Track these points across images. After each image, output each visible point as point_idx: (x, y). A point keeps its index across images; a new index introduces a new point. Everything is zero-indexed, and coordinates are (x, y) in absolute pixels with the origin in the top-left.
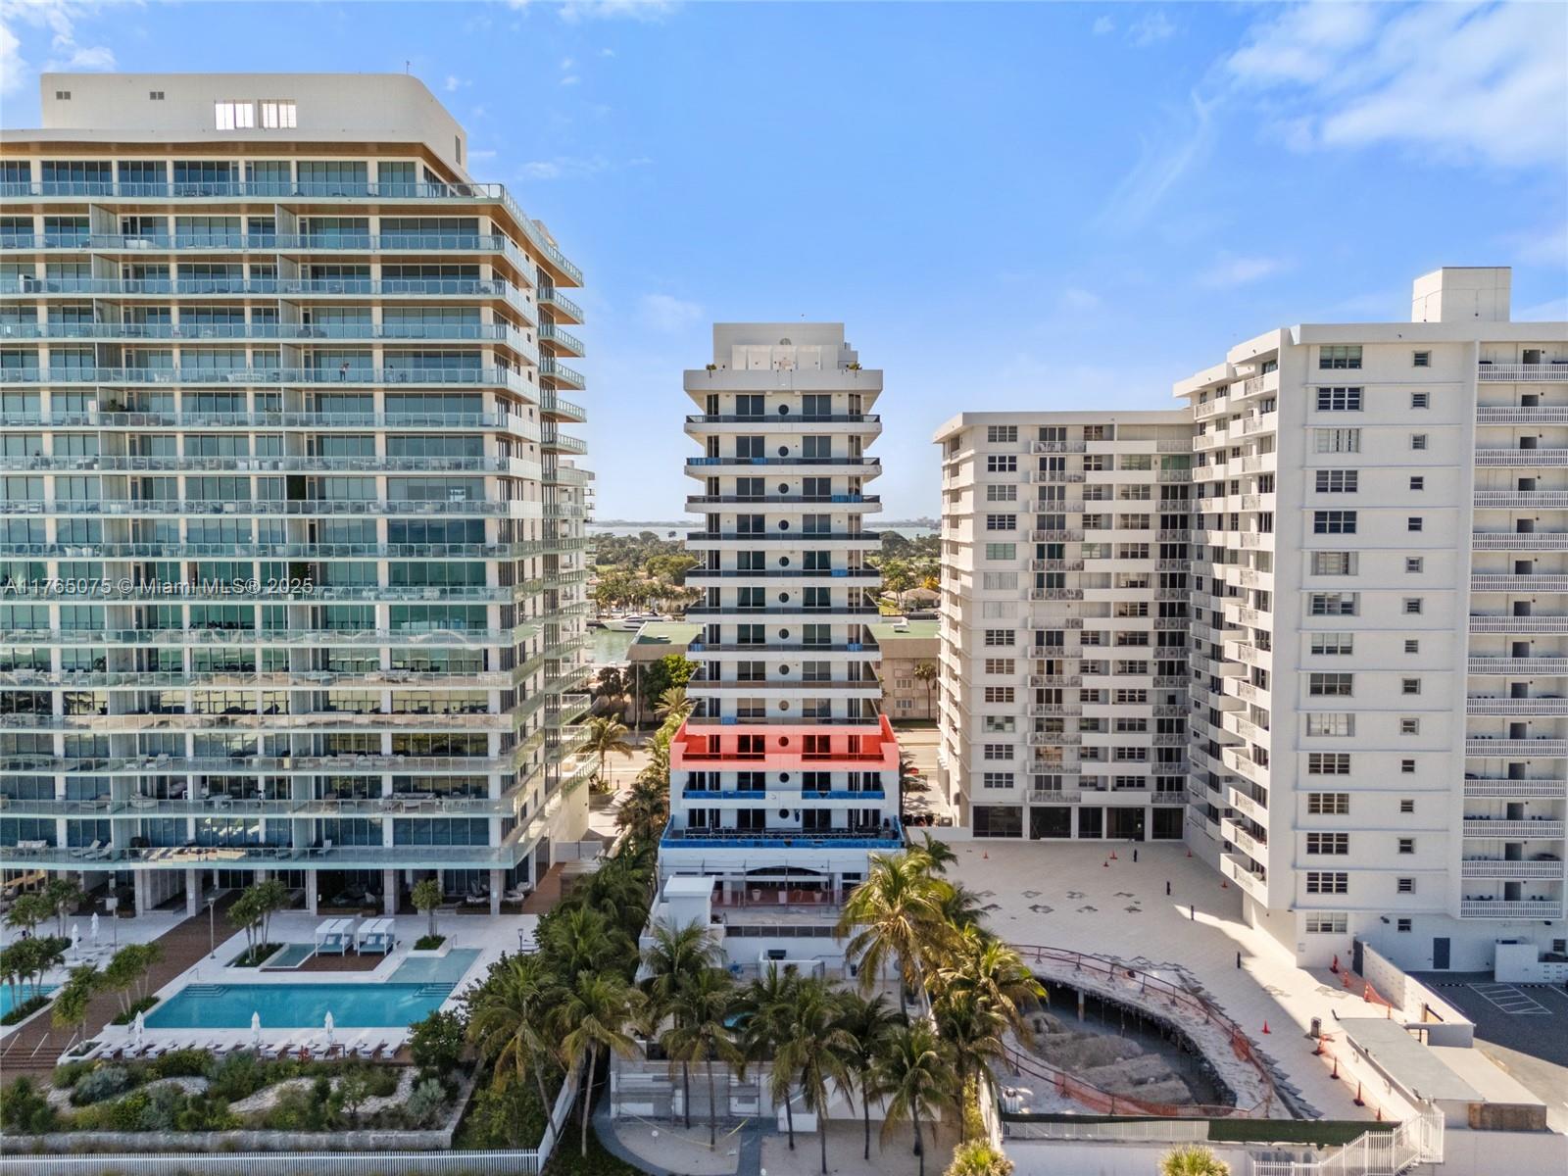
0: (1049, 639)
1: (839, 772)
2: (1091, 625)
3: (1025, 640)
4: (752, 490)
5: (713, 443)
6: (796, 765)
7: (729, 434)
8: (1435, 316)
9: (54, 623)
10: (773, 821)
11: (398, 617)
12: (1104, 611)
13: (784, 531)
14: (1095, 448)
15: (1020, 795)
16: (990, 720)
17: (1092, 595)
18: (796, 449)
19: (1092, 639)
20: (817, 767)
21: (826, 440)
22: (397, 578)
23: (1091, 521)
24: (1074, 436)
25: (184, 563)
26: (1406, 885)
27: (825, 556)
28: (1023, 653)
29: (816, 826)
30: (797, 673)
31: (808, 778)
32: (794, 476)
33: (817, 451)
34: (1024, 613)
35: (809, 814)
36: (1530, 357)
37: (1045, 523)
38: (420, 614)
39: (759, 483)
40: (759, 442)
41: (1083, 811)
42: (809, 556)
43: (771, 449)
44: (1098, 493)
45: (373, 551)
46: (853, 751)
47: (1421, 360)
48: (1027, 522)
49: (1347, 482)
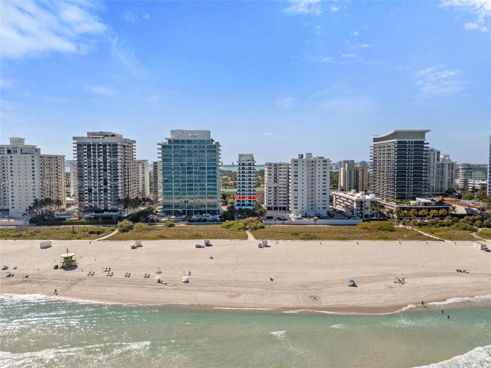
0: (276, 188)
1: (252, 200)
2: (280, 186)
3: (273, 188)
4: (243, 172)
5: (240, 168)
6: (248, 199)
7: (241, 167)
8: (305, 158)
9: (173, 186)
10: (245, 205)
11: (208, 185)
12: (281, 184)
13: (247, 176)
14: (280, 167)
15: (272, 205)
16: (269, 197)
17: (280, 183)
18: (248, 168)
19: (280, 188)
20: (250, 199)
21: (251, 167)
22: (208, 181)
23: (280, 175)
24: (278, 165)
25: (186, 180)
26: (303, 208)
27: (251, 179)
28: (272, 189)
29: (250, 205)
30: (248, 190)
31: (249, 200)
32: (248, 171)
33: (250, 169)
34: (273, 185)
35: (249, 204)
36: (312, 162)
37: (275, 175)
38: (210, 185)
39: (244, 172)
40: (244, 168)
41: (279, 207)
42: (249, 179)
43: (245, 168)
44: (281, 171)
45: (205, 178)
46: (253, 198)
47: (303, 162)
48: (273, 175)
49: (297, 172)
